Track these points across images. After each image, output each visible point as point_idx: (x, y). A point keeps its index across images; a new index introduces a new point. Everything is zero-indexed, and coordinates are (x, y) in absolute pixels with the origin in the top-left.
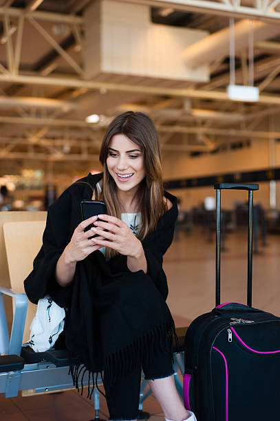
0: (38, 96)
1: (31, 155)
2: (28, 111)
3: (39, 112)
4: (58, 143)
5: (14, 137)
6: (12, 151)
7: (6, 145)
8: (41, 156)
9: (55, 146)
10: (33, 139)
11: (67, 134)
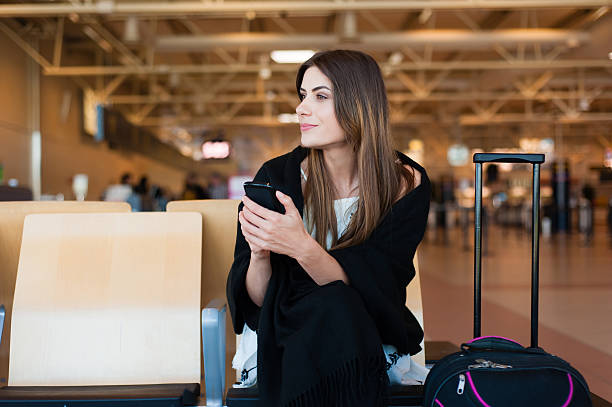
0: (530, 26)
1: (529, 116)
2: (513, 51)
3: (530, 51)
4: (572, 96)
5: (501, 90)
6: (500, 111)
7: (491, 103)
8: (547, 118)
9: (566, 102)
10: (529, 93)
11: (582, 82)
